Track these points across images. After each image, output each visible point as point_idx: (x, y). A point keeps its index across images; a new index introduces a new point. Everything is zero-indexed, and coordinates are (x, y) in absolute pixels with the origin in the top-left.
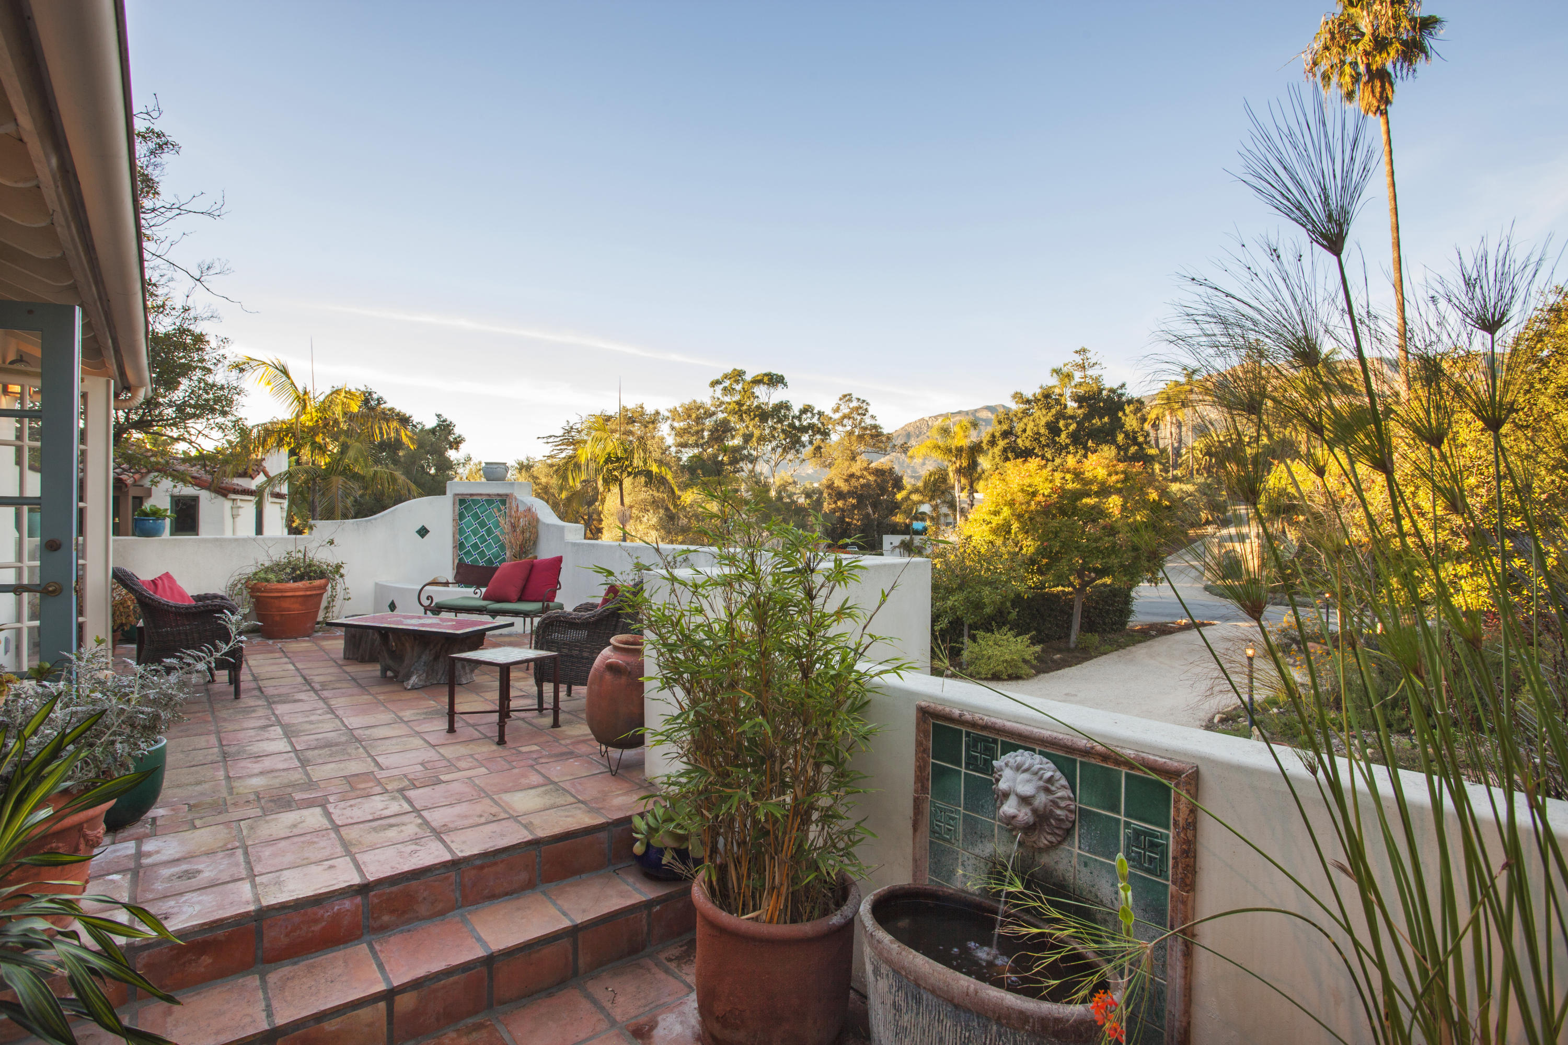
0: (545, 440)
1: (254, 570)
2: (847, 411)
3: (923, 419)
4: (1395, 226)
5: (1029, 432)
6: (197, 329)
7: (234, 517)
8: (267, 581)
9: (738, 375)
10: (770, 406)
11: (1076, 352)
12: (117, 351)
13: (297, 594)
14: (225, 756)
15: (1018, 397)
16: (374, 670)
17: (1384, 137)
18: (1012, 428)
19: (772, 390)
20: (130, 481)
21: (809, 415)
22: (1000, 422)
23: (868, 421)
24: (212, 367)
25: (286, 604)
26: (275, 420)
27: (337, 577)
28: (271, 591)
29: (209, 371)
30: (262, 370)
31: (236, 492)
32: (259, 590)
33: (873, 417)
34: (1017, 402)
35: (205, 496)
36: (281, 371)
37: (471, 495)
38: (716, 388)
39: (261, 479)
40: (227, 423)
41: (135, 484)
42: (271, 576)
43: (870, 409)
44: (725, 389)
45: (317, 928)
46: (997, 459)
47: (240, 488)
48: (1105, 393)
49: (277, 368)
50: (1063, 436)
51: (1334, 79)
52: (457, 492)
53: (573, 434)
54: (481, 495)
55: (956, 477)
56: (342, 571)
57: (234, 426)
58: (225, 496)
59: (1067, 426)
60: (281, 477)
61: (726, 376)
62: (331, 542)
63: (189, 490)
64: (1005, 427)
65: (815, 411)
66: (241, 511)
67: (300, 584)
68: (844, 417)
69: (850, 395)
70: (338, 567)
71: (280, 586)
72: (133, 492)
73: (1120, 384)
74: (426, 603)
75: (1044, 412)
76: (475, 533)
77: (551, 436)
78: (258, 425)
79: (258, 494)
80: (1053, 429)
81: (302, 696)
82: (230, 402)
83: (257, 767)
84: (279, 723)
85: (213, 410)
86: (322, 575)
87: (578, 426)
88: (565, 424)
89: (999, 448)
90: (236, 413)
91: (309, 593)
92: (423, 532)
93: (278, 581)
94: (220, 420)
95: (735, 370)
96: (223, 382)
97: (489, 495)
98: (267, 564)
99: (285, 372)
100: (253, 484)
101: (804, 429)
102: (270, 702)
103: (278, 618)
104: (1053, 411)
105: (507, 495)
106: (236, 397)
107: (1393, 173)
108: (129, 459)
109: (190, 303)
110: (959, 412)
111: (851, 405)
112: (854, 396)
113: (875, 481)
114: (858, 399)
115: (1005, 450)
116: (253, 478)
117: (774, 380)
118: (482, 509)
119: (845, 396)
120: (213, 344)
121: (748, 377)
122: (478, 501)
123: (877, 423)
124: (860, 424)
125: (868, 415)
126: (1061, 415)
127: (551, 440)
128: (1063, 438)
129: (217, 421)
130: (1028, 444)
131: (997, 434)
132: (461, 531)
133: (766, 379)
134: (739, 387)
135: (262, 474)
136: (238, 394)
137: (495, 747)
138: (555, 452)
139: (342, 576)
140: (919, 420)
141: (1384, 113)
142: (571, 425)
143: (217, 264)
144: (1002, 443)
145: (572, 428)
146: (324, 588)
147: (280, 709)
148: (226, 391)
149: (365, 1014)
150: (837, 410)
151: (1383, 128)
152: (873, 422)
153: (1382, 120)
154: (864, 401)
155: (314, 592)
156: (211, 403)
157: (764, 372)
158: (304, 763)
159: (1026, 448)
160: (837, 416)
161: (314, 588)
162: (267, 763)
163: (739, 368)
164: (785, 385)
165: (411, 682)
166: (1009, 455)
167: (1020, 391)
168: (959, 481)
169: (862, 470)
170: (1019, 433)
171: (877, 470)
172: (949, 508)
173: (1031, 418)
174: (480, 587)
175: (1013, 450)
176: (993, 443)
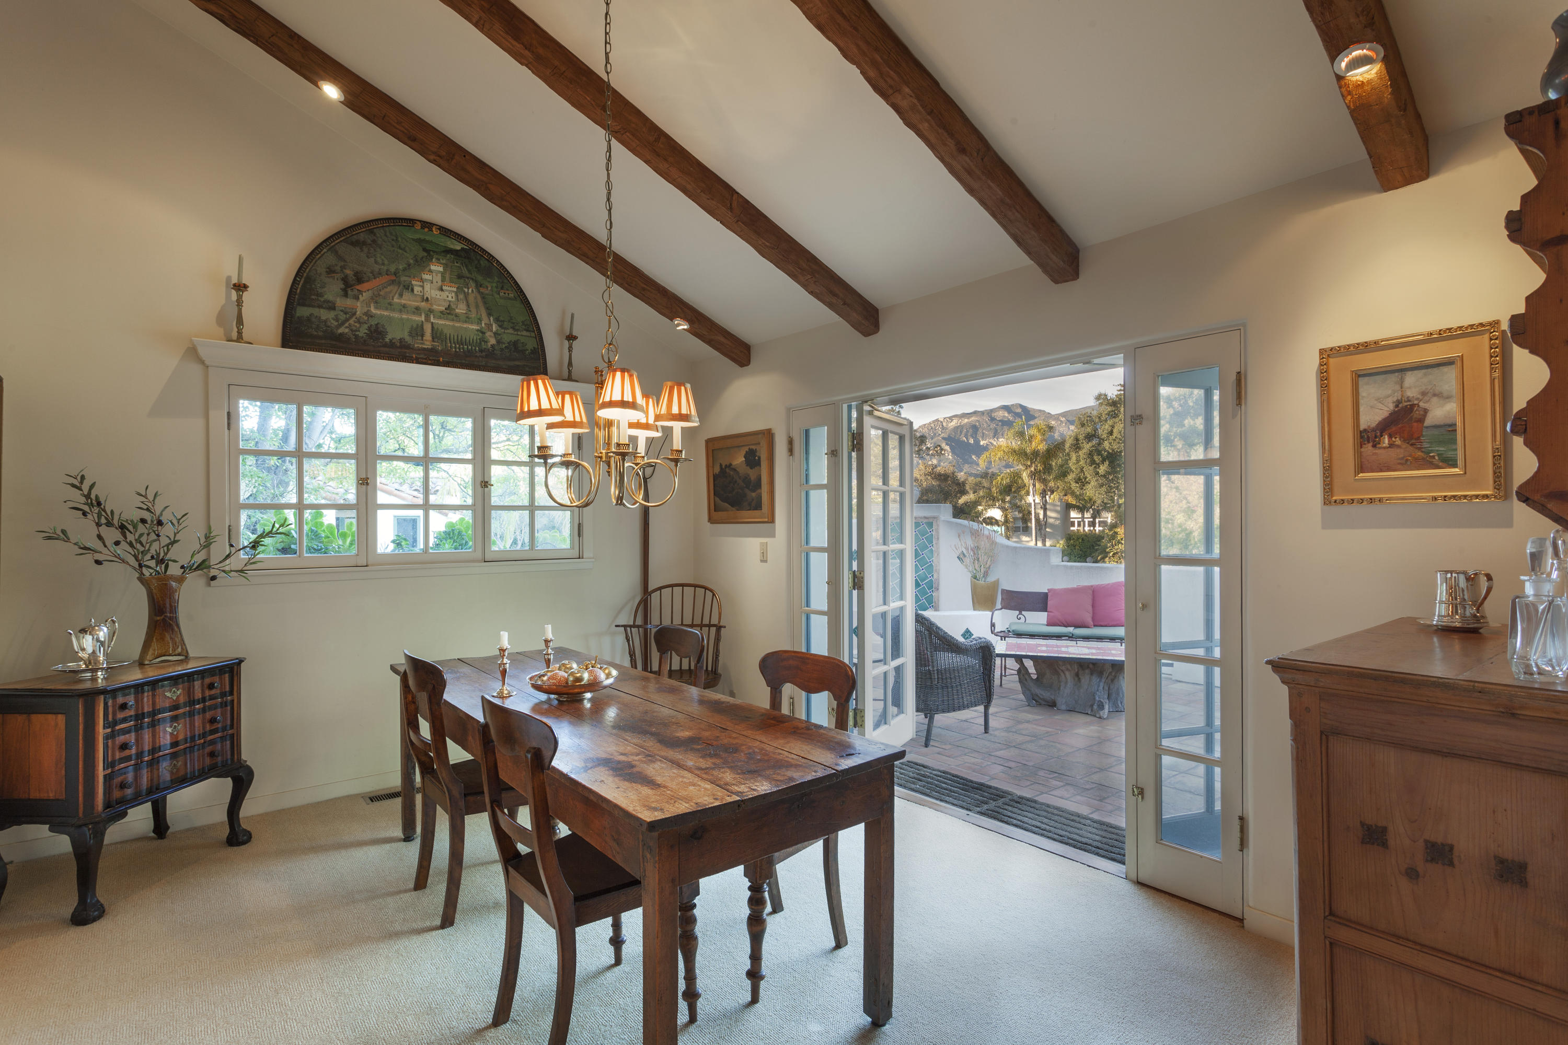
18: (1096, 430)
22: (1083, 425)
46: (1082, 463)
55: (1031, 482)
64: (1089, 430)
89: (1084, 451)
105: (934, 518)
110: (975, 413)
113: (939, 486)
115: (1090, 454)
130: (1115, 446)
131: (1081, 437)
144: (1087, 447)
159: (1113, 450)
166: (1095, 458)
167: (1103, 392)
168: (1034, 485)
169: (925, 475)
170: (1105, 436)
171: (940, 475)
172: (1020, 512)
173: (1117, 420)
174: (1023, 612)
175: (1099, 453)
176: (1077, 446)
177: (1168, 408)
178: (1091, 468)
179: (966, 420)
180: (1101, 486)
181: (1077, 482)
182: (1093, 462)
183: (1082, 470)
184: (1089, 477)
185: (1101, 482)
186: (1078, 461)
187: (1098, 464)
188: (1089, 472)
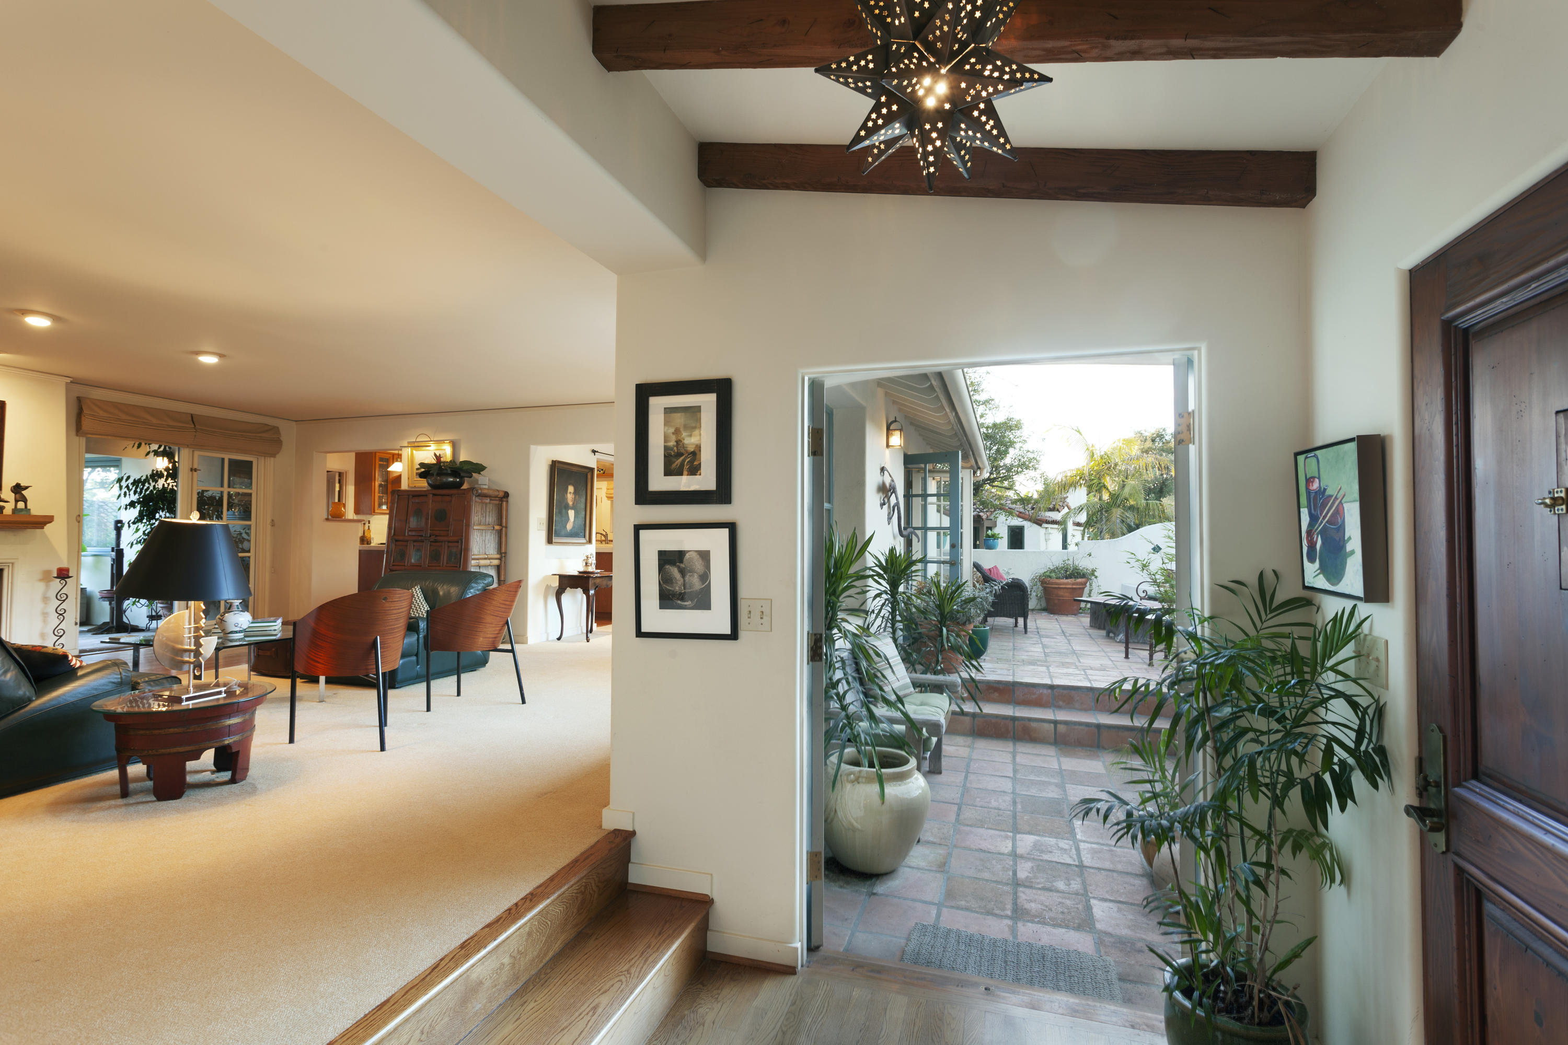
7: (1048, 541)
8: (1050, 577)
12: (973, 454)
13: (1069, 587)
14: (1014, 649)
16: (1103, 633)
20: (984, 517)
25: (1061, 593)
27: (1093, 577)
28: (1053, 584)
31: (1047, 522)
32: (1046, 583)
35: (1026, 524)
36: (1076, 431)
39: (1065, 511)
40: (1036, 475)
41: (988, 519)
42: (1053, 575)
45: (1034, 697)
47: (1050, 519)
56: (1096, 573)
57: (1041, 478)
58: (1040, 525)
60: (1081, 509)
62: (1090, 555)
63: (1017, 522)
66: (1053, 537)
67: (1069, 581)
70: (1093, 571)
71: (1058, 581)
72: (987, 524)
74: (1143, 595)
79: (1063, 523)
81: (1058, 637)
82: (1038, 461)
83: (1026, 654)
84: (1042, 643)
85: (1028, 468)
86: (1084, 576)
91: (1075, 587)
92: (1158, 549)
93: (1057, 578)
98: (1052, 568)
100: (1057, 516)
102: (1041, 636)
103: (1056, 601)
108: (983, 503)
116: (1059, 512)
135: (1066, 508)
137: (1146, 666)
139: (1096, 577)
146: (1085, 584)
147: (1044, 640)
149: (1046, 725)
155: (1079, 587)
156: (1027, 463)
158: (1046, 656)
161: (1077, 584)
162: (1030, 654)
165: (1119, 637)
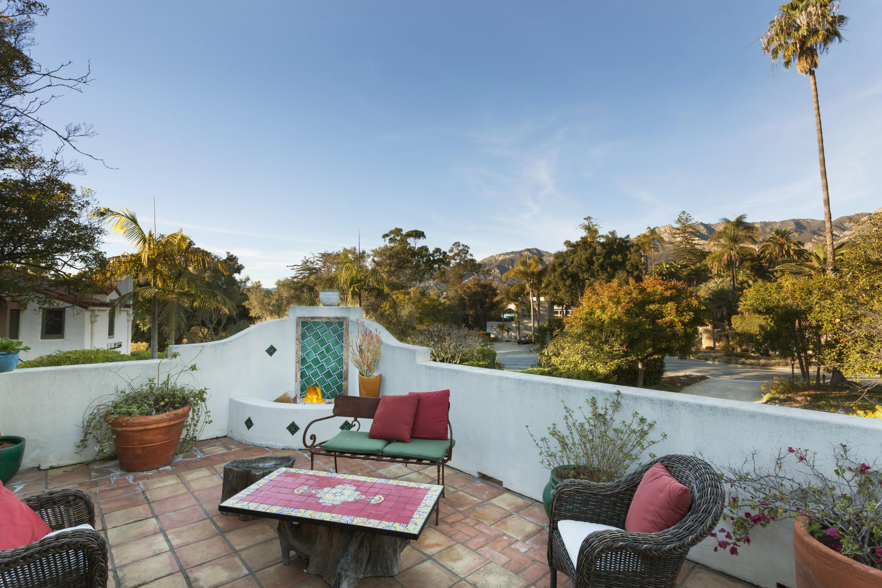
0: (291, 268)
1: (114, 398)
2: (457, 252)
3: (493, 256)
4: (821, 139)
5: (575, 263)
6: (65, 179)
7: (92, 323)
8: (130, 414)
9: (398, 231)
10: (416, 248)
11: (585, 219)
13: (161, 425)
15: (568, 243)
17: (813, 87)
18: (564, 260)
19: (417, 240)
21: (438, 254)
22: (557, 258)
23: (469, 257)
24: (77, 211)
25: (148, 437)
26: (126, 254)
27: (199, 402)
28: (133, 425)
29: (75, 215)
30: (117, 218)
31: (94, 305)
32: (120, 425)
33: (471, 255)
34: (567, 246)
36: (131, 220)
37: (313, 318)
38: (386, 239)
39: (114, 296)
40: (89, 255)
43: (469, 250)
44: (391, 239)
47: (98, 302)
48: (618, 241)
49: (128, 218)
50: (596, 265)
51: (781, 53)
52: (300, 316)
53: (308, 264)
54: (321, 318)
55: (531, 289)
56: (204, 395)
57: (95, 258)
58: (86, 308)
59: (598, 260)
60: (129, 295)
61: (391, 232)
62: (193, 368)
64: (561, 260)
65: (442, 252)
66: (98, 318)
67: (164, 415)
68: (456, 254)
69: (459, 243)
70: (201, 392)
71: (144, 419)
73: (626, 235)
75: (584, 252)
76: (315, 350)
77: (295, 266)
78: (113, 258)
79: (111, 305)
80: (590, 262)
82: (92, 240)
85: (77, 246)
86: (184, 402)
87: (312, 260)
88: (303, 258)
89: (558, 272)
90: (97, 249)
91: (172, 423)
92: (271, 351)
93: (141, 414)
94: (83, 253)
95: (396, 228)
96: (86, 223)
97: (328, 318)
99: (134, 220)
100: (108, 299)
101: (435, 262)
103: (139, 452)
104: (589, 251)
105: (344, 318)
106: (97, 236)
107: (819, 108)
109: (58, 158)
110: (513, 252)
111: (459, 248)
112: (461, 243)
113: (482, 291)
114: (463, 245)
115: (561, 274)
116: (107, 295)
117: (419, 234)
118: (322, 330)
119: (456, 243)
120: (78, 193)
121: (404, 232)
122: (319, 323)
123: (474, 258)
124: (464, 258)
125: (468, 254)
126: (594, 253)
127: (295, 267)
128: (596, 266)
129: (80, 254)
130: (575, 270)
131: (556, 265)
132: (303, 348)
133: (414, 234)
134: (398, 238)
135: (114, 291)
136: (99, 233)
138: (298, 275)
139: (204, 400)
140: (491, 257)
141: (812, 73)
142: (307, 259)
143: (83, 127)
144: (559, 270)
145: (308, 261)
146: (186, 415)
148: (89, 231)
150: (451, 251)
151: (812, 82)
152: (471, 258)
153: (811, 78)
154: (466, 246)
155: (176, 422)
156: (76, 240)
157: (413, 229)
159: (574, 272)
160: (451, 254)
161: (177, 418)
163: (398, 227)
164: (425, 237)
166: (564, 276)
167: (568, 240)
168: (532, 291)
169: (474, 285)
170: (569, 264)
171: (483, 285)
172: (525, 306)
173: (576, 255)
174: (359, 419)
175: (566, 273)
176: (554, 270)
177: (603, 249)
178: (562, 282)
179: (508, 256)
180: (568, 292)
181: (554, 290)
182: (563, 279)
183: (557, 284)
184: (561, 287)
185: (567, 290)
186: (555, 278)
187: (566, 280)
188: (560, 285)
